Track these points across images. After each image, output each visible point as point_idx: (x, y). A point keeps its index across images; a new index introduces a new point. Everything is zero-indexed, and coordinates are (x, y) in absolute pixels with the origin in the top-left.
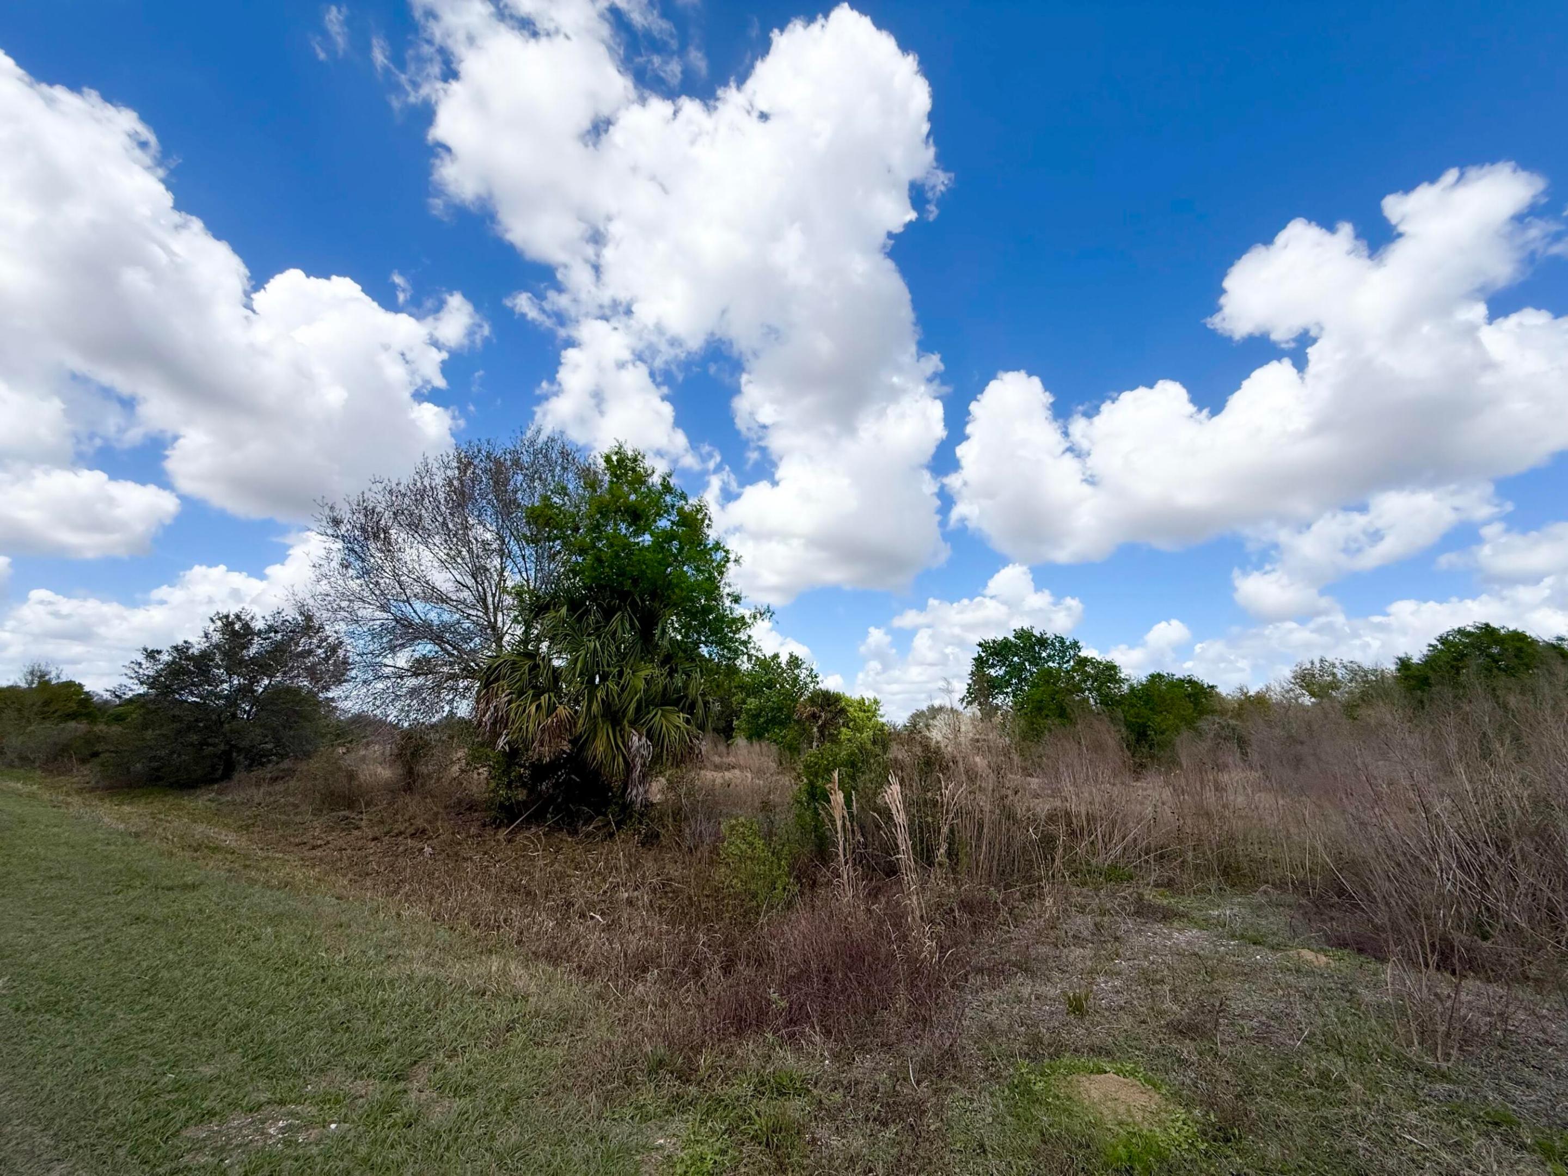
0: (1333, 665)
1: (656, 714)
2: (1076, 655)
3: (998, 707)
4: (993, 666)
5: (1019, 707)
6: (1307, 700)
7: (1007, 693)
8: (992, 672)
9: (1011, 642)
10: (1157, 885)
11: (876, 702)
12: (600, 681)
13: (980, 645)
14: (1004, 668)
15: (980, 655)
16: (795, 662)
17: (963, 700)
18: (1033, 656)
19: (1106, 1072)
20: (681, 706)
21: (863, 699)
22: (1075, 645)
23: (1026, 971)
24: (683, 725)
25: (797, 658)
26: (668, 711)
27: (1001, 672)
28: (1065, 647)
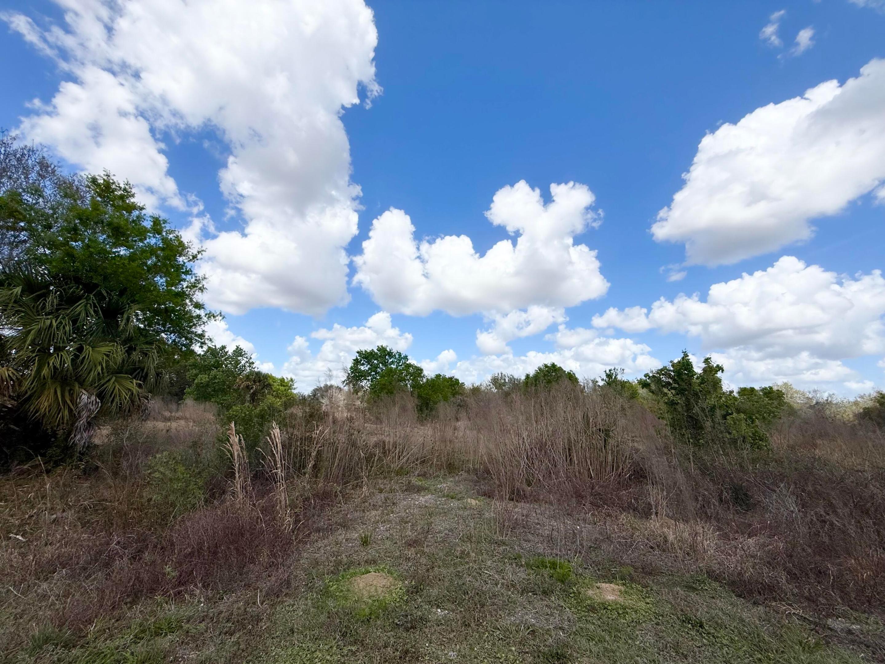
0: (505, 375)
1: (109, 380)
2: (405, 363)
3: (362, 387)
4: (363, 364)
5: (372, 387)
6: (494, 390)
7: (368, 380)
8: (362, 368)
9: (374, 352)
10: (419, 476)
11: (292, 380)
12: (54, 351)
13: (358, 352)
14: (369, 366)
15: (357, 358)
16: (239, 352)
17: (344, 382)
18: (385, 361)
19: (370, 572)
20: (134, 375)
21: (283, 378)
22: (406, 358)
23: (344, 527)
24: (135, 389)
25: (241, 349)
26: (121, 377)
27: (367, 368)
28: (402, 358)
